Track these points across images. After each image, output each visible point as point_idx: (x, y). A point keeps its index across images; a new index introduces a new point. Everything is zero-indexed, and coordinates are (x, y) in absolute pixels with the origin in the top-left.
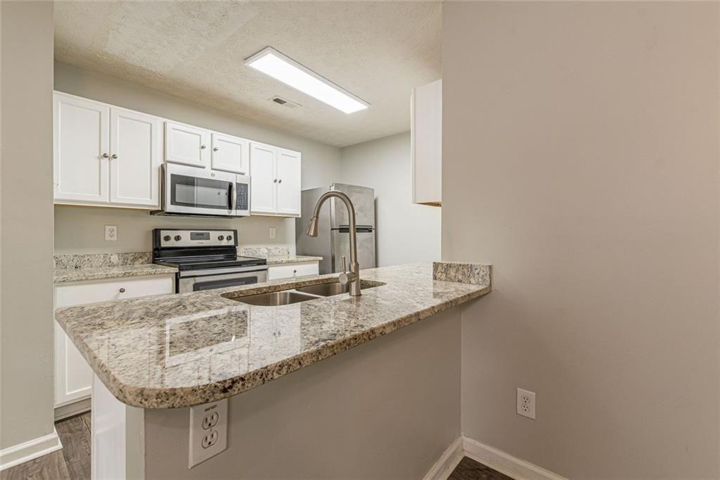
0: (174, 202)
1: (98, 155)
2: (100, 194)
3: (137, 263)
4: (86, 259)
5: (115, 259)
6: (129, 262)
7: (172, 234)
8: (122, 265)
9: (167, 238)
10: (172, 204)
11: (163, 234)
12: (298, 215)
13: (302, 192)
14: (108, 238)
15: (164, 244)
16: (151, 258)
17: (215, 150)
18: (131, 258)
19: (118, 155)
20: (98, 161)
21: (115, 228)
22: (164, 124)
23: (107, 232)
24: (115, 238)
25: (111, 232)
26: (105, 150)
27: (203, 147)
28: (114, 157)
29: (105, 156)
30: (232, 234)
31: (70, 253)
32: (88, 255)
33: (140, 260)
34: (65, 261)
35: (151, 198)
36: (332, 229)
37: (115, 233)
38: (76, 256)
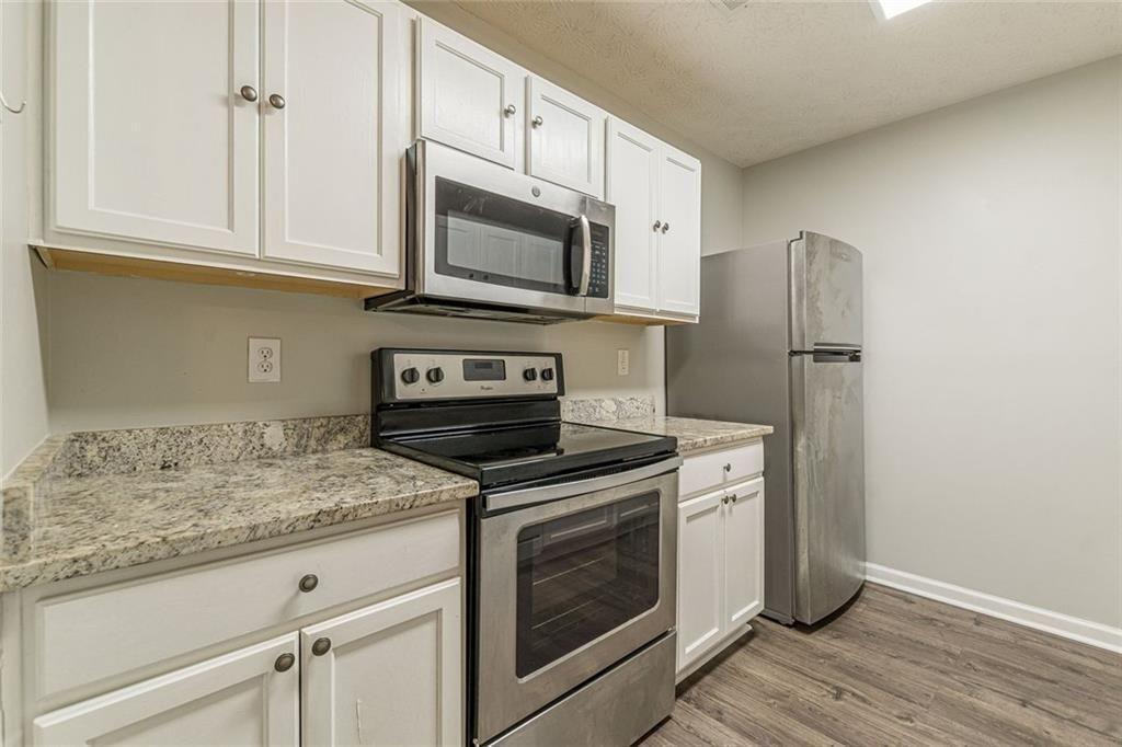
0: (442, 267)
1: (224, 91)
2: (231, 226)
3: (333, 445)
4: (194, 440)
5: (274, 436)
6: (313, 443)
7: (423, 363)
8: (296, 454)
9: (410, 376)
10: (437, 271)
11: (401, 362)
12: (693, 317)
13: (703, 259)
14: (255, 376)
15: (403, 392)
16: (368, 432)
17: (535, 124)
18: (317, 433)
19: (287, 99)
20: (224, 111)
21: (275, 345)
22: (414, 25)
23: (255, 358)
24: (274, 376)
25: (263, 360)
26: (247, 75)
27: (507, 112)
28: (275, 102)
29: (246, 94)
30: (551, 363)
31: (146, 424)
32: (200, 429)
33: (340, 437)
34: (129, 448)
35: (379, 251)
36: (793, 353)
37: (275, 359)
38: (163, 431)
